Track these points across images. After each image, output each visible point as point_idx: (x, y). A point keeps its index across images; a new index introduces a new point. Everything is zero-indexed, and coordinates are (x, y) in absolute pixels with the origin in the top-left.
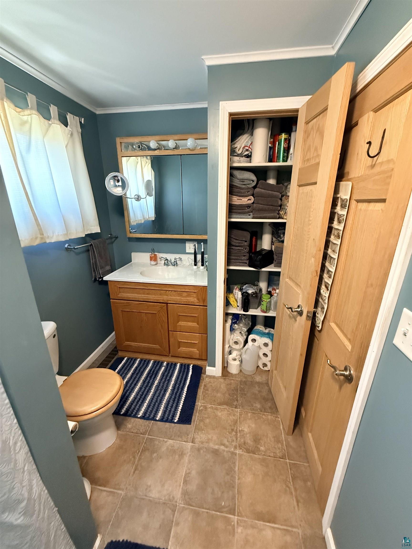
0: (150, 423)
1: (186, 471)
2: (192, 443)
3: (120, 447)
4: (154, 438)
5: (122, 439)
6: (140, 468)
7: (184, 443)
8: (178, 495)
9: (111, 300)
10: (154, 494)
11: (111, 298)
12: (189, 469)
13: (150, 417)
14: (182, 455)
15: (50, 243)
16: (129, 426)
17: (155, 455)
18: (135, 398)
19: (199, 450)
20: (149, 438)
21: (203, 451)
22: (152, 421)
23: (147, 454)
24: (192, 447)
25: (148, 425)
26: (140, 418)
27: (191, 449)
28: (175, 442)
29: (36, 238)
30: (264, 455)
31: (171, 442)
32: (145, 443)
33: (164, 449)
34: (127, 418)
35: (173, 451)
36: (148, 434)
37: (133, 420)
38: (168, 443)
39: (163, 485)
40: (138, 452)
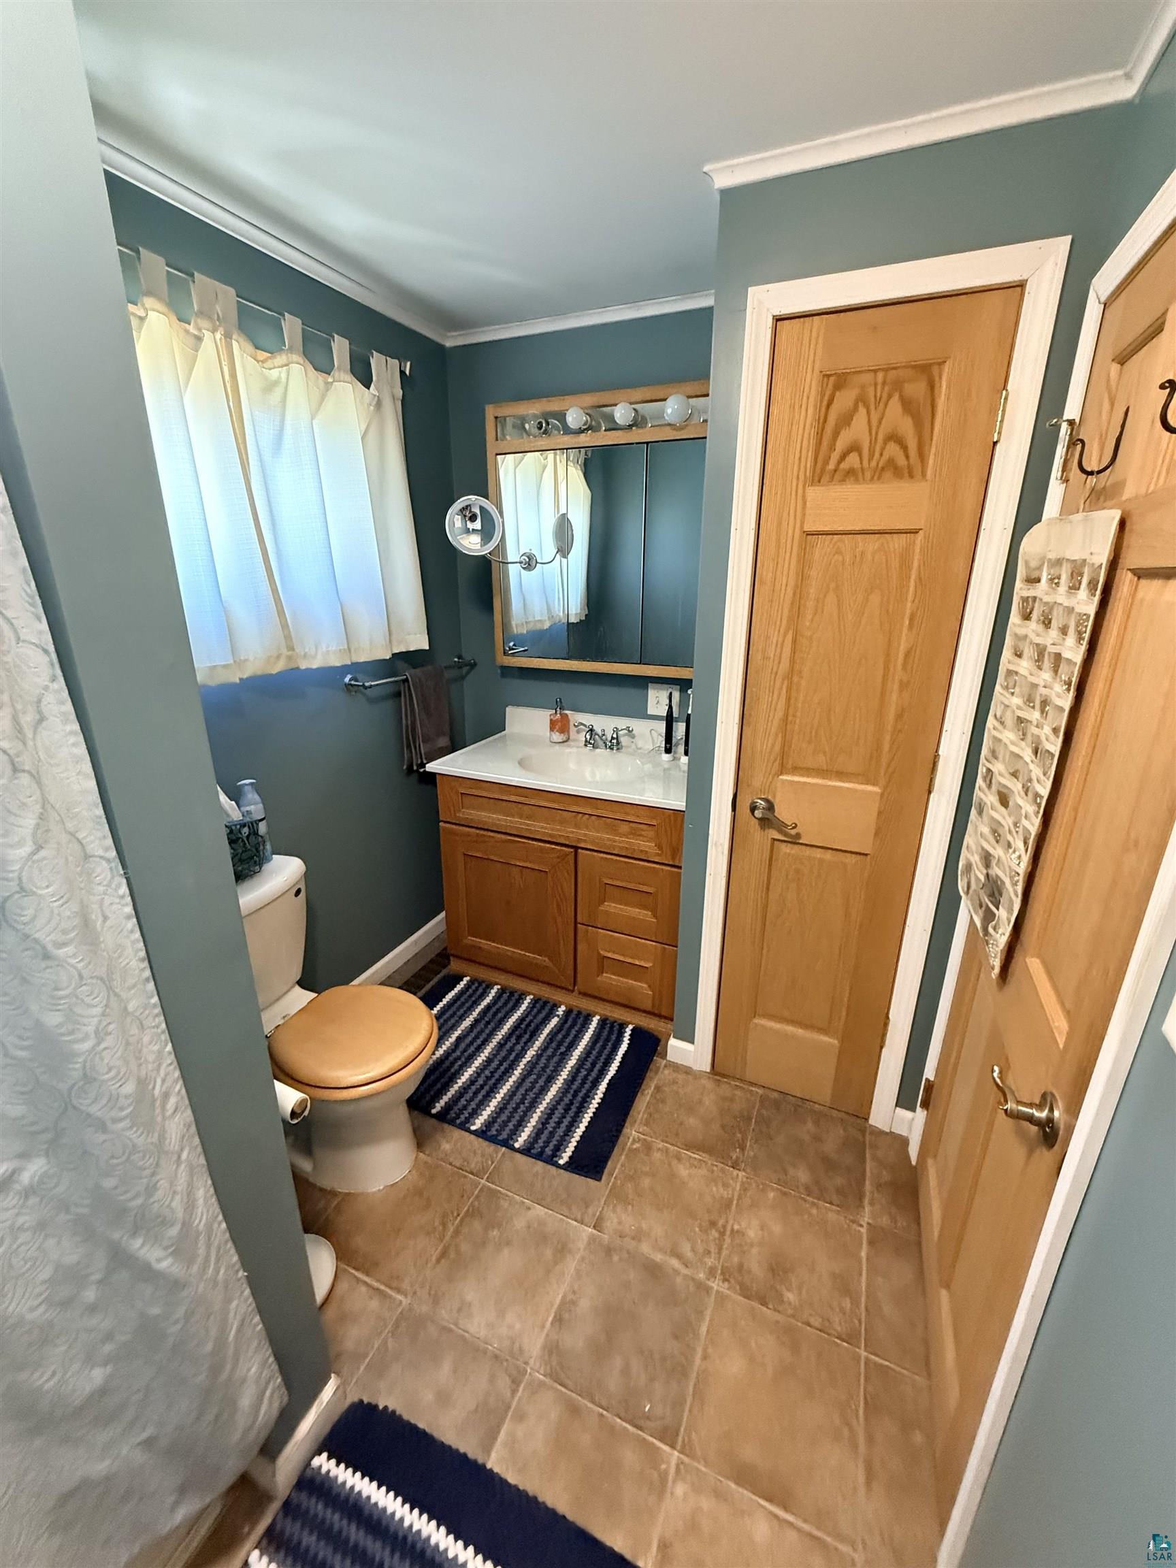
0: (497, 1153)
1: (564, 1297)
2: (595, 1227)
3: (419, 1192)
4: (499, 1191)
5: (427, 1174)
6: (452, 1255)
7: (575, 1223)
8: (534, 1345)
9: (441, 824)
10: (477, 1325)
11: (441, 819)
12: (574, 1292)
13: (500, 1138)
14: (562, 1249)
15: (307, 669)
16: (446, 1146)
17: (496, 1232)
18: (472, 1081)
19: (609, 1251)
20: (489, 1188)
21: (621, 1260)
22: (504, 1148)
23: (477, 1225)
24: (592, 1239)
25: (491, 1156)
26: (475, 1133)
27: (589, 1244)
28: (550, 1215)
29: (278, 657)
30: (793, 1316)
31: (539, 1211)
32: (477, 1197)
33: (519, 1223)
34: (446, 1126)
35: (539, 1236)
36: (488, 1178)
37: (457, 1134)
38: (531, 1213)
39: (501, 1314)
40: (455, 1214)
